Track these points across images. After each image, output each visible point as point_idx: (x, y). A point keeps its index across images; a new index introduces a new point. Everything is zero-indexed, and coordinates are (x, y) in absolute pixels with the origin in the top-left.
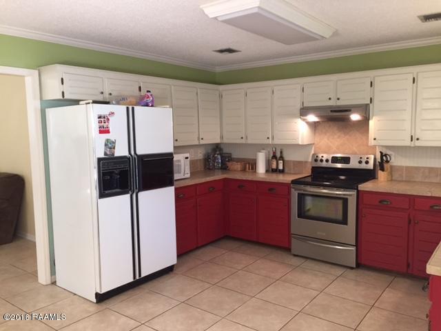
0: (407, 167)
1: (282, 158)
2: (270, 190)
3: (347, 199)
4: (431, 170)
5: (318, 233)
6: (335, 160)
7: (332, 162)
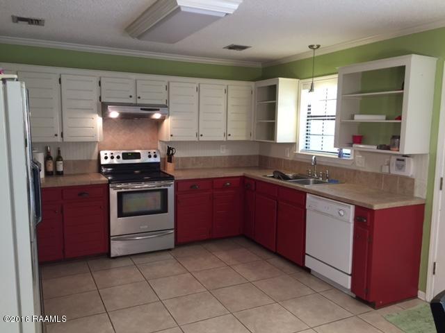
0: (182, 158)
1: (59, 158)
2: (80, 194)
3: (167, 189)
4: (197, 158)
5: (141, 227)
6: (126, 156)
7: (124, 158)
